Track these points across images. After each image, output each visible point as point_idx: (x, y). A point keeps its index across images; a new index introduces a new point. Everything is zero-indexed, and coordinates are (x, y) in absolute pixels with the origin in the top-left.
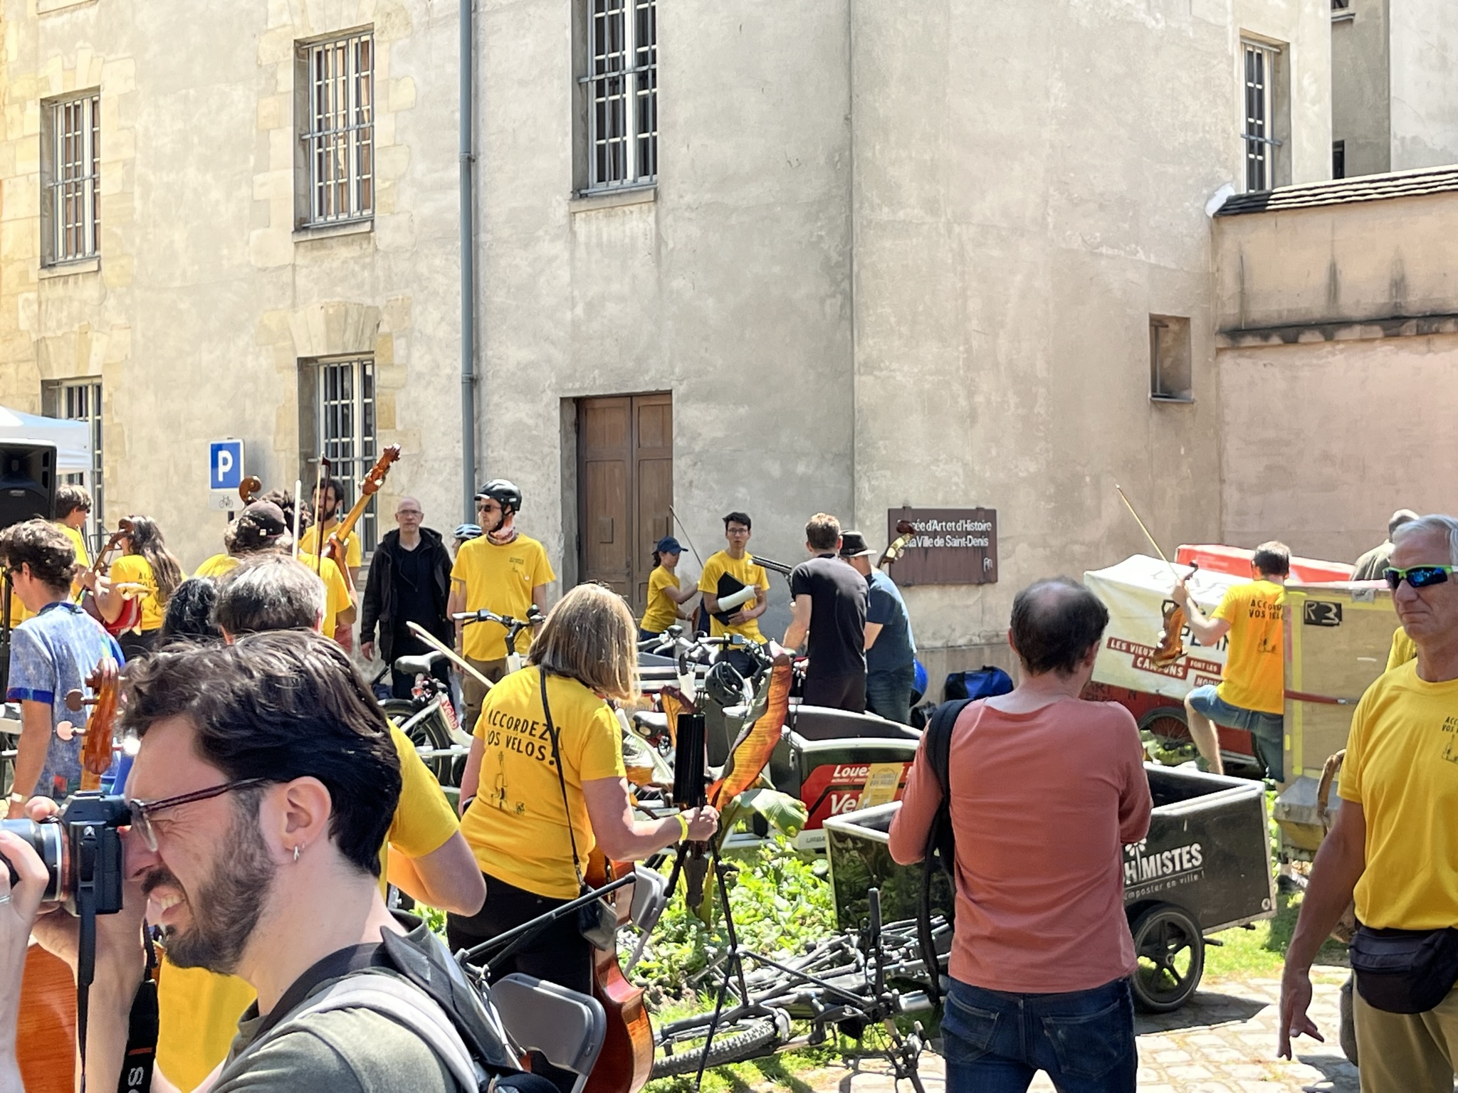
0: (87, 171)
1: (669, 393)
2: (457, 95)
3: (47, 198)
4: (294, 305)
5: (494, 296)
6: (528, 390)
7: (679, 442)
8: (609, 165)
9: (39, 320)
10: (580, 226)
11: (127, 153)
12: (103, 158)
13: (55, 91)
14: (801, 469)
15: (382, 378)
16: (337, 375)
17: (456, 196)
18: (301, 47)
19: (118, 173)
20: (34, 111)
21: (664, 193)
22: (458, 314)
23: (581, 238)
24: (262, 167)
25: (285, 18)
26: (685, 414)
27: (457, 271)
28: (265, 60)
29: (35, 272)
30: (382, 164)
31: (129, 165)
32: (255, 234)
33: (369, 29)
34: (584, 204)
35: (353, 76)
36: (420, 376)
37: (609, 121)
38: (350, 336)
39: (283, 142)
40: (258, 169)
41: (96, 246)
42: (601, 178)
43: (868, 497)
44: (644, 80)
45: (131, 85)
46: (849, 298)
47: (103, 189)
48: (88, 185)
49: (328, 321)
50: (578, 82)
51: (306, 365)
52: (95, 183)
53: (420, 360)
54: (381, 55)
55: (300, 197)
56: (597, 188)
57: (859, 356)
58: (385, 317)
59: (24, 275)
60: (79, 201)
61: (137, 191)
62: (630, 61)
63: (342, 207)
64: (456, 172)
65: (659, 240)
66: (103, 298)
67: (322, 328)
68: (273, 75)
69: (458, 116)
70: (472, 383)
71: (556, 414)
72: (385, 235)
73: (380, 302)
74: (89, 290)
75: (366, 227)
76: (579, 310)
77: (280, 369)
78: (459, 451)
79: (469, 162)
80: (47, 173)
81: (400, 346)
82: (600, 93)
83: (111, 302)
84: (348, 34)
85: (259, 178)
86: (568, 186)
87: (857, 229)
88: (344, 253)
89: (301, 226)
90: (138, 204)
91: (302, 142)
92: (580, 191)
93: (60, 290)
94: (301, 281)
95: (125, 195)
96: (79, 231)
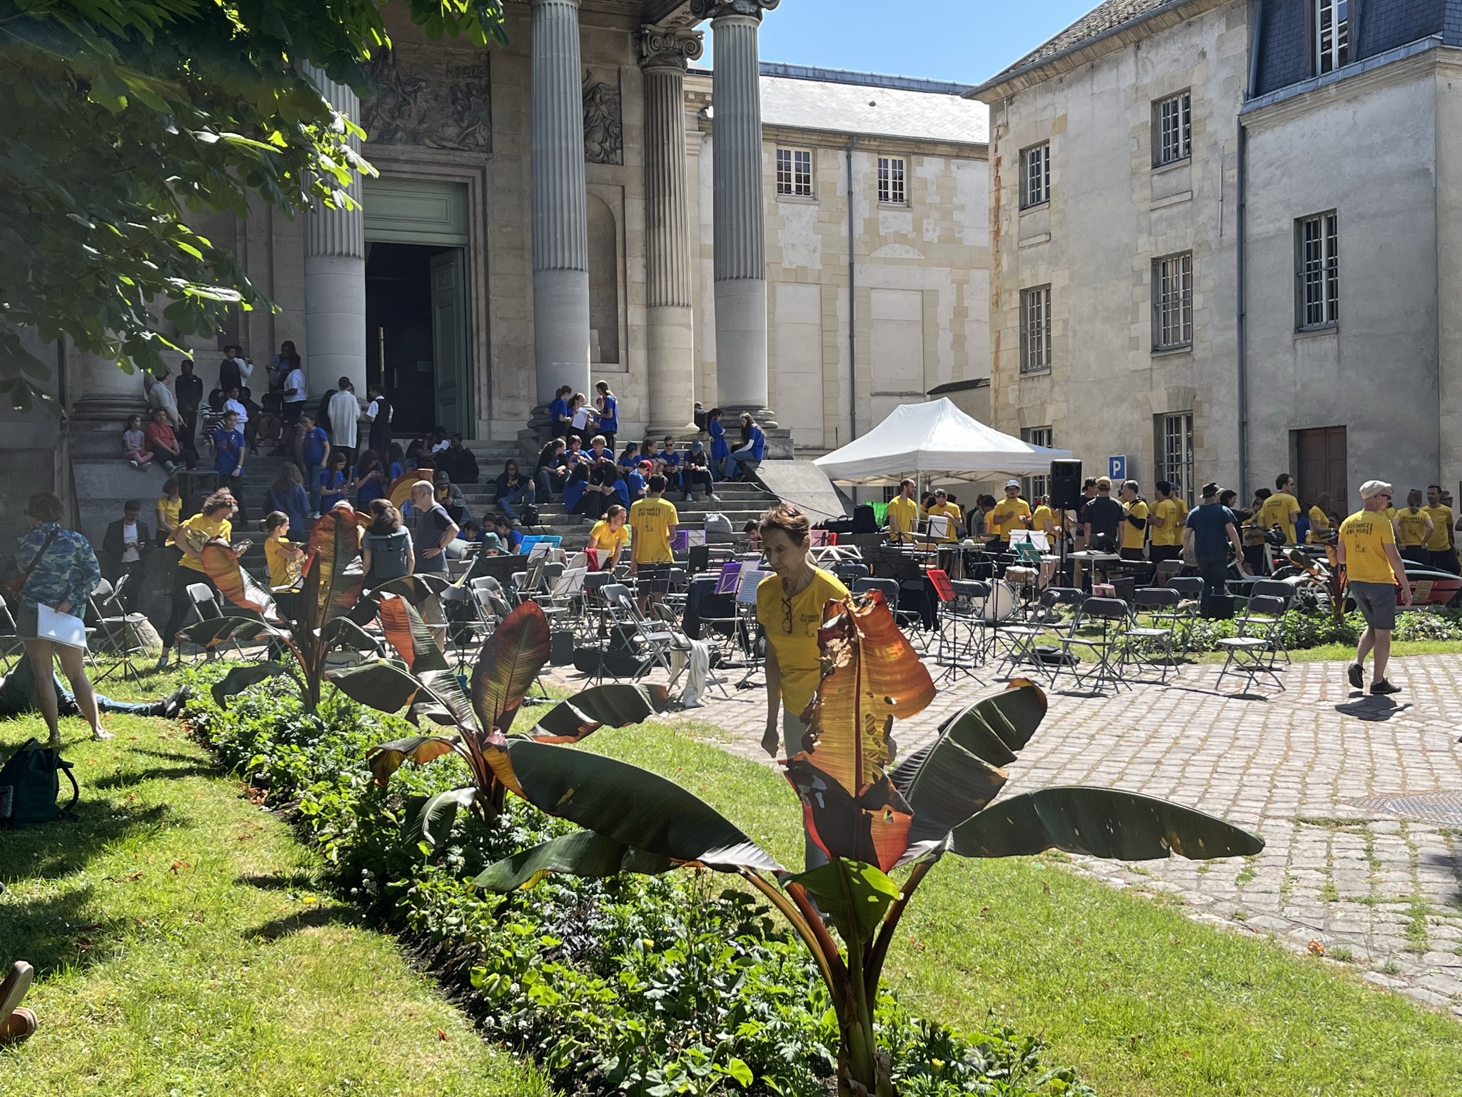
0: (1043, 324)
1: (1345, 427)
2: (1235, 283)
3: (1023, 338)
4: (1151, 388)
5: (1254, 383)
6: (1272, 427)
7: (1350, 451)
8: (1314, 315)
9: (1019, 398)
10: (1299, 347)
11: (1065, 316)
12: (1053, 318)
13: (1028, 286)
14: (1413, 462)
15: (1197, 422)
16: (1174, 422)
17: (1234, 333)
18: (1155, 261)
19: (1060, 325)
20: (1016, 296)
21: (1342, 329)
22: (1236, 391)
23: (1300, 352)
24: (1135, 321)
25: (1147, 248)
26: (1353, 437)
27: (1236, 370)
28: (1136, 268)
29: (1017, 375)
30: (1197, 319)
31: (1066, 322)
32: (1131, 354)
33: (1190, 252)
34: (1300, 336)
35: (1181, 274)
36: (1217, 421)
37: (1314, 293)
38: (1180, 402)
39: (1146, 309)
40: (1132, 323)
41: (1049, 360)
42: (1309, 322)
43: (1448, 475)
44: (1331, 273)
45: (1067, 282)
46: (1437, 379)
47: (1053, 333)
48: (1044, 332)
49: (1169, 396)
50: (1298, 276)
51: (1157, 418)
52: (1048, 330)
53: (1217, 413)
54: (1196, 264)
55: (1154, 335)
56: (1307, 326)
57: (1443, 407)
58: (1199, 393)
59: (1011, 377)
60: (1040, 339)
61: (1070, 334)
62: (1324, 265)
63: (1176, 339)
64: (1235, 321)
65: (1339, 352)
66: (1053, 387)
67: (1165, 399)
68: (1141, 276)
69: (1236, 294)
70: (1243, 425)
71: (1287, 438)
72: (1198, 353)
73: (1195, 385)
74: (1046, 383)
75: (1189, 349)
76: (1299, 387)
77: (1144, 420)
78: (1237, 457)
79: (1242, 316)
80: (1023, 326)
81: (1206, 407)
82: (1309, 280)
83: (1057, 389)
84: (1179, 255)
85: (1133, 326)
86: (1292, 326)
87: (1441, 344)
88: (1177, 362)
89: (1155, 349)
90: (1071, 341)
91: (1155, 308)
92: (1299, 329)
93: (1030, 384)
94: (1155, 377)
95: (1064, 336)
96: (1040, 354)
